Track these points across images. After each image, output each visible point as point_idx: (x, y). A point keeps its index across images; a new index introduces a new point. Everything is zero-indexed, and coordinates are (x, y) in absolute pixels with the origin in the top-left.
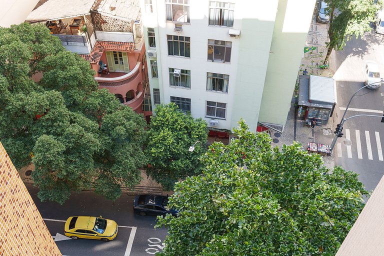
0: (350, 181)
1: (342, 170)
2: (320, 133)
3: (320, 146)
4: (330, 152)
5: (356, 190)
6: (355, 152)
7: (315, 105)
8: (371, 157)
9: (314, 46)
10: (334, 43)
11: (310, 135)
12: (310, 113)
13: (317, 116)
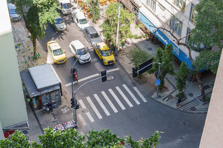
0: (107, 138)
1: (96, 133)
2: (60, 113)
3: (66, 124)
4: (76, 125)
5: (115, 142)
6: (94, 116)
7: (45, 92)
8: (108, 114)
9: (19, 43)
10: (35, 34)
11: (53, 119)
12: (44, 101)
13: (50, 100)
